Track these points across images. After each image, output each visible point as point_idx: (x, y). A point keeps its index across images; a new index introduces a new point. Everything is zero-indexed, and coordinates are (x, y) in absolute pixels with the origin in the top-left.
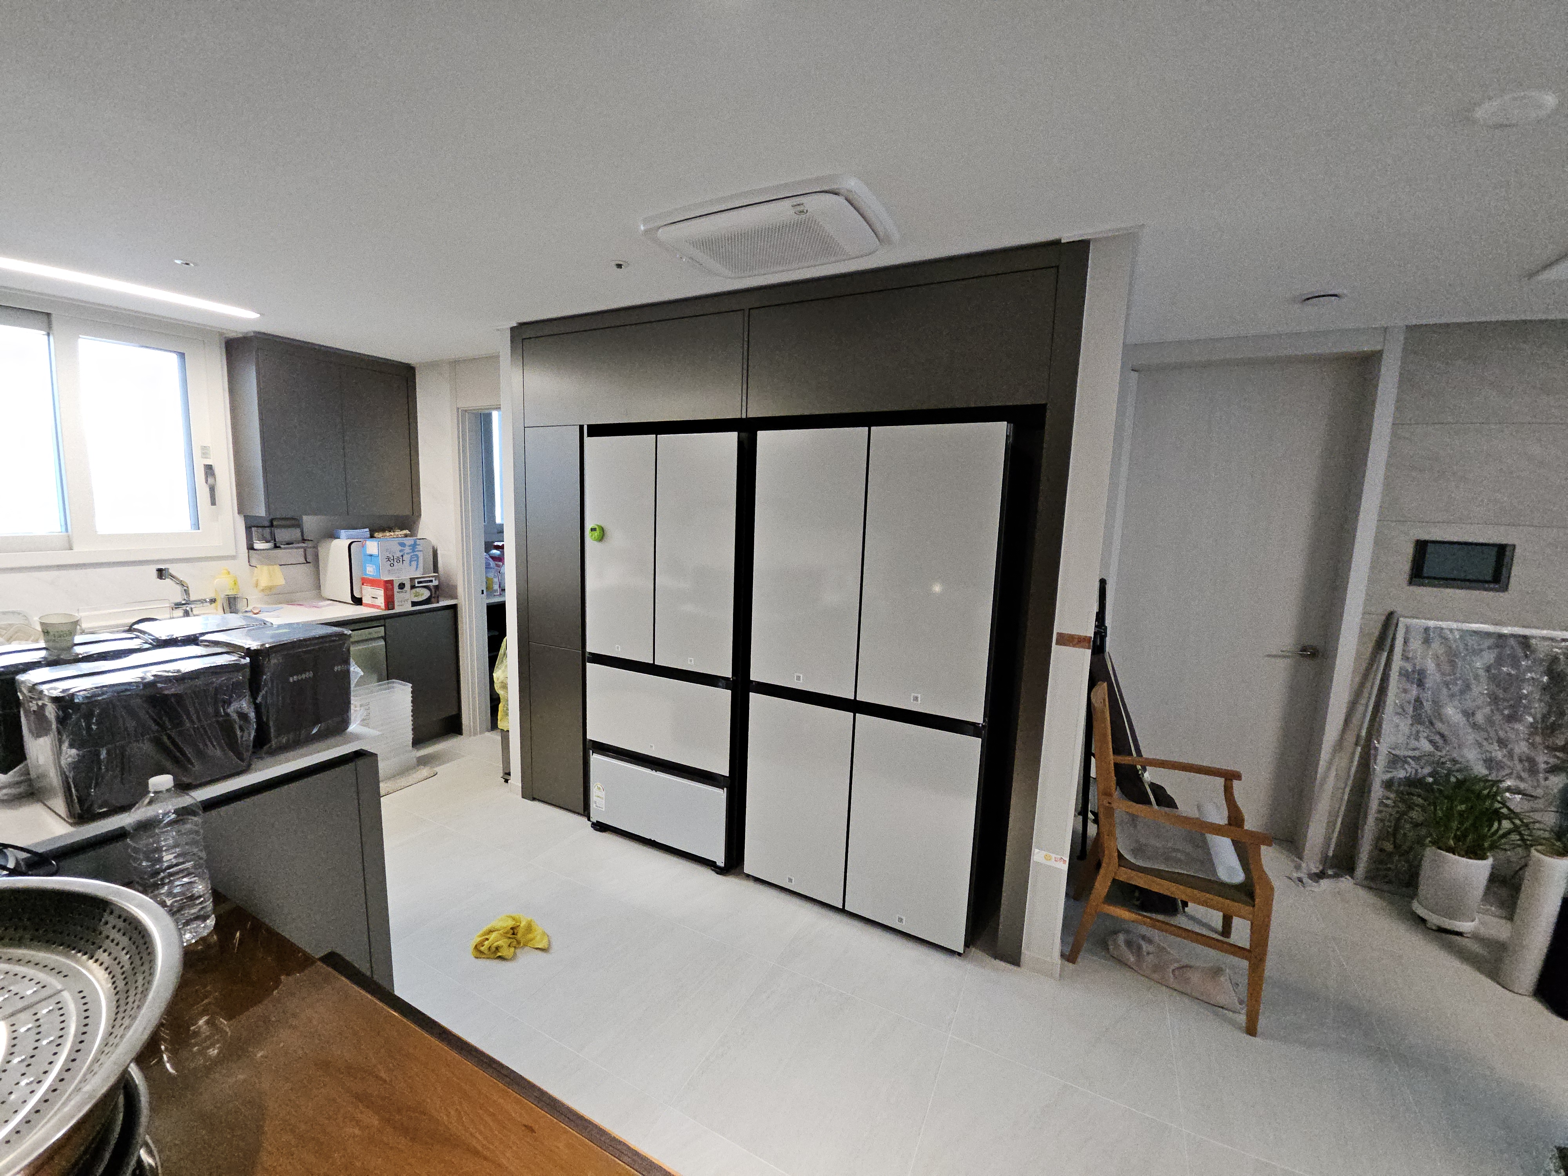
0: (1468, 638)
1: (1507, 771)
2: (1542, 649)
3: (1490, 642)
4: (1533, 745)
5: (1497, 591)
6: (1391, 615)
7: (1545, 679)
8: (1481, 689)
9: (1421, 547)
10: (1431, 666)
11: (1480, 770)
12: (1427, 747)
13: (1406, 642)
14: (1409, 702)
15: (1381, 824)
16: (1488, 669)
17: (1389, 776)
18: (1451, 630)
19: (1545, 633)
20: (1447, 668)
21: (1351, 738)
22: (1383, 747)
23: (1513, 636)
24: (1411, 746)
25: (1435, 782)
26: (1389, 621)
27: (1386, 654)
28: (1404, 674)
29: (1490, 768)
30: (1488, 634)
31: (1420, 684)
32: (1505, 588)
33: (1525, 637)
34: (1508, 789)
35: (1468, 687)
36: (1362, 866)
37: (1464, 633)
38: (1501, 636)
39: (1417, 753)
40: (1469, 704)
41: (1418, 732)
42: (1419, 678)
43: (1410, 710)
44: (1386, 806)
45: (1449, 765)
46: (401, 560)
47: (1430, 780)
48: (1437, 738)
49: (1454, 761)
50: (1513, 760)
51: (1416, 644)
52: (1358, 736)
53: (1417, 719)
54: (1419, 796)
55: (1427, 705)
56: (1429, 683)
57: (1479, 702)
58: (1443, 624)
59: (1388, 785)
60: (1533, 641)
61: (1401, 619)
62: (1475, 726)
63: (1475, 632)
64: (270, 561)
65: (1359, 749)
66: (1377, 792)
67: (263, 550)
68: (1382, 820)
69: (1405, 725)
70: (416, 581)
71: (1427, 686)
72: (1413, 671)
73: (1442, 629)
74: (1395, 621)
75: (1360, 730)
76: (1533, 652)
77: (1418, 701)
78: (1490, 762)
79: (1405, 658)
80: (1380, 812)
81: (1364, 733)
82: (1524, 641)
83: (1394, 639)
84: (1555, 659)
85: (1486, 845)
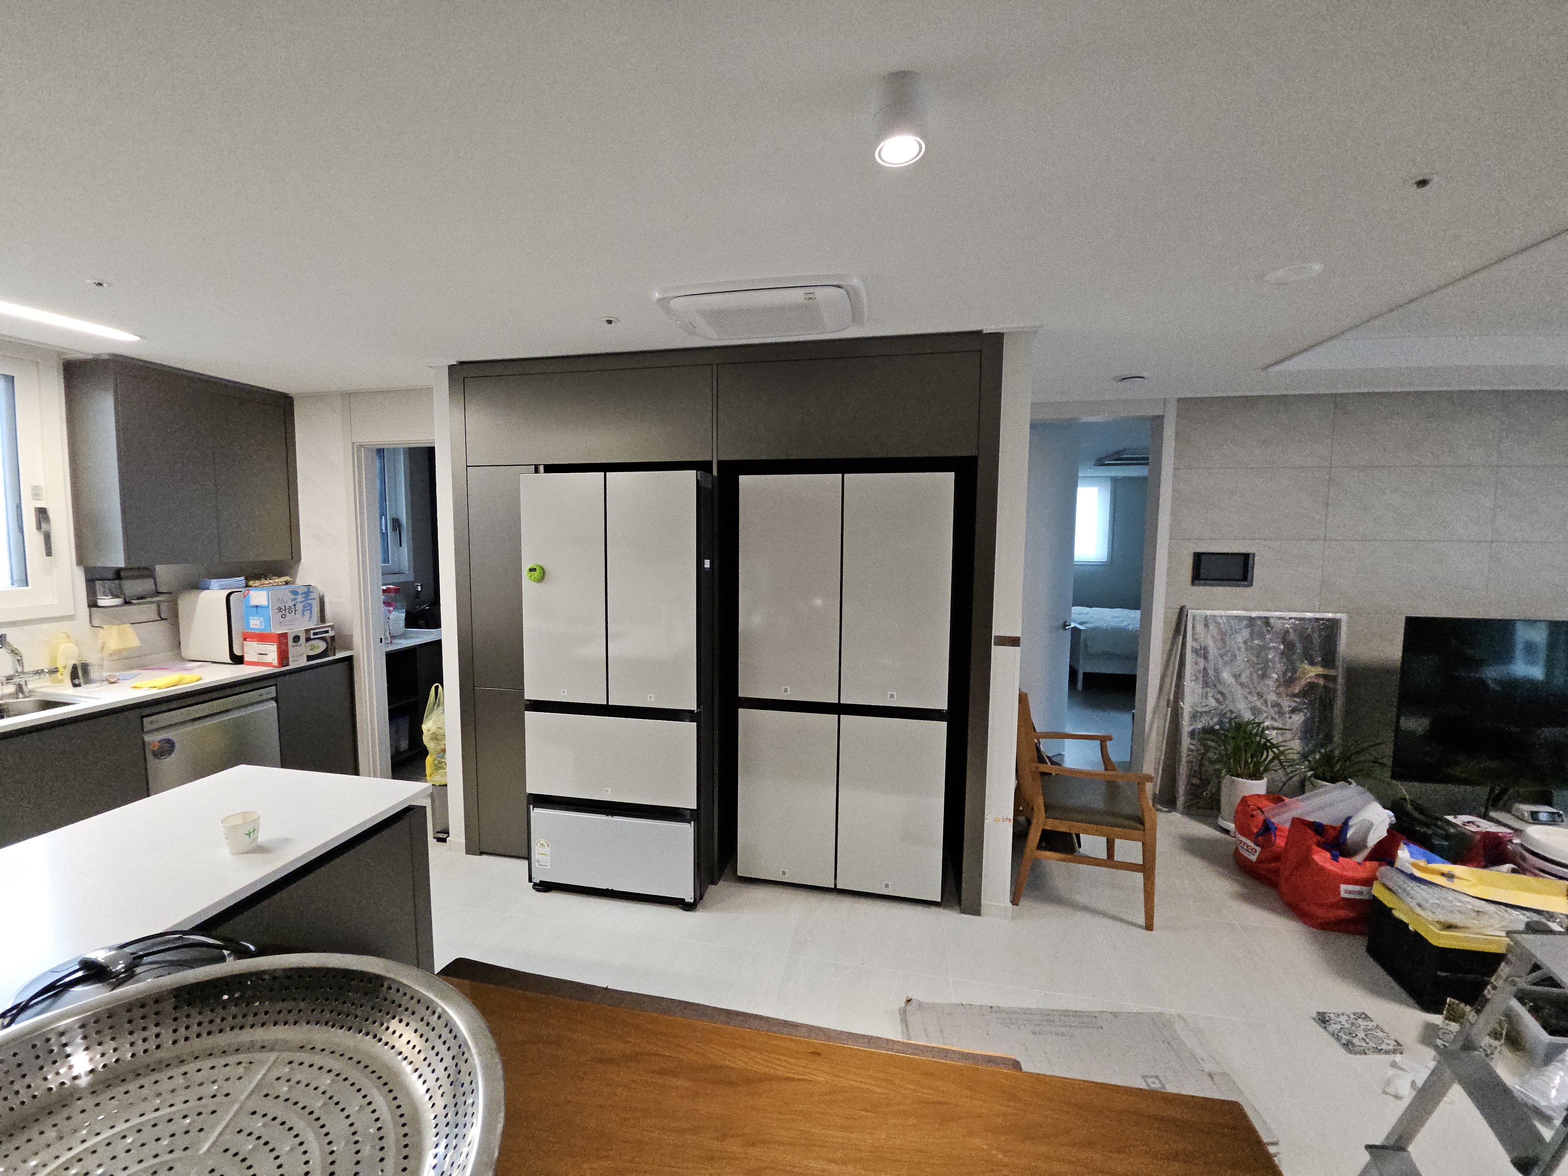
0: (1232, 622)
1: (1265, 715)
2: (1278, 625)
3: (1245, 622)
4: (1279, 695)
5: (1245, 586)
6: (1182, 609)
7: (1282, 647)
8: (1242, 657)
9: (1198, 557)
10: (1210, 644)
11: (1247, 716)
12: (1212, 703)
13: (1193, 628)
14: (1200, 672)
15: (1190, 765)
16: (1245, 643)
17: (1192, 728)
18: (1221, 616)
19: (1278, 614)
20: (1220, 645)
21: (1163, 703)
22: (1187, 707)
23: (1260, 618)
24: (1204, 704)
25: (1221, 728)
26: (1182, 612)
27: (1181, 637)
28: (1195, 651)
29: (1253, 714)
30: (1244, 618)
31: (1205, 658)
32: (1251, 585)
33: (1267, 618)
34: (1268, 728)
35: (1235, 656)
36: (1181, 800)
37: (1229, 617)
38: (1251, 619)
39: (1206, 709)
40: (1236, 670)
41: (1207, 693)
42: (1202, 652)
43: (1201, 676)
44: (1192, 751)
45: (1228, 715)
46: (293, 610)
47: (1217, 727)
48: (1219, 696)
49: (1232, 712)
50: (1267, 706)
51: (1200, 628)
52: (1168, 700)
53: (1206, 684)
54: (1212, 741)
55: (1211, 672)
56: (1210, 657)
57: (1242, 667)
58: (1217, 613)
59: (1192, 734)
60: (1272, 621)
61: (1189, 611)
62: (1242, 685)
63: (1236, 617)
64: (119, 620)
65: (1170, 709)
66: (1186, 742)
67: (112, 607)
68: (1191, 762)
69: (1199, 690)
70: (312, 632)
71: (1210, 658)
72: (1201, 648)
73: (1215, 616)
74: (1185, 613)
75: (1169, 696)
76: (1272, 628)
77: (1205, 669)
78: (1255, 710)
79: (1195, 639)
80: (1188, 756)
81: (1172, 698)
82: (1266, 621)
83: (1186, 625)
84: (1287, 632)
85: (1262, 769)
